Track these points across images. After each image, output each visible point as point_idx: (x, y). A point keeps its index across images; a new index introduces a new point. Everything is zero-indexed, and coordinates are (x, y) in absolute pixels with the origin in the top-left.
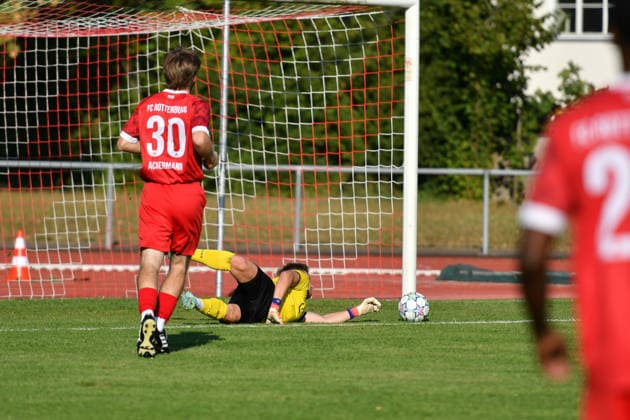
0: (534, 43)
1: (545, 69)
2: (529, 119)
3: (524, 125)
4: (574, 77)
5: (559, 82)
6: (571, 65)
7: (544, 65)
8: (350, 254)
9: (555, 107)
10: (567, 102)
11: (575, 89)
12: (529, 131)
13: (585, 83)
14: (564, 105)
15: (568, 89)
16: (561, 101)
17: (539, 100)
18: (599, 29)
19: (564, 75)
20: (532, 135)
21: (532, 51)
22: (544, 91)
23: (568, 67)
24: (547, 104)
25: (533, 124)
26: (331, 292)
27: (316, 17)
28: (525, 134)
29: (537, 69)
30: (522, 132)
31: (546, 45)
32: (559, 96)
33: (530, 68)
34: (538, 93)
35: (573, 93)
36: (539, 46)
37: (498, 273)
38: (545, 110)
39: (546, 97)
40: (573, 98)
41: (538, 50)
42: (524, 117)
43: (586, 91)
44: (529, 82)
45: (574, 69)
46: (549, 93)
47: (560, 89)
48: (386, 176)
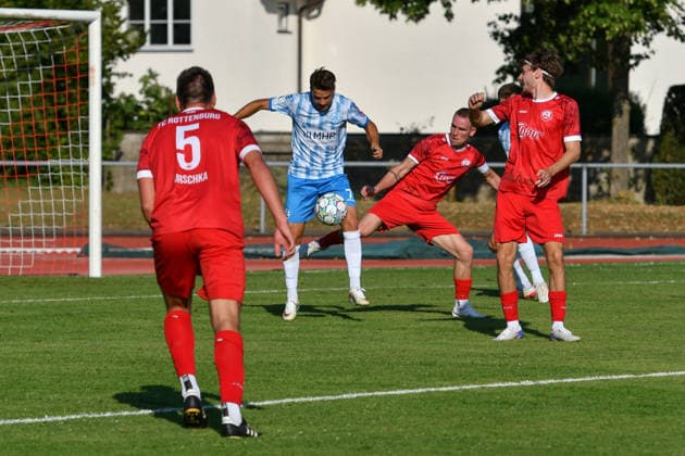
0: (121, 54)
1: (131, 75)
2: (116, 118)
3: (111, 124)
4: (153, 82)
5: (141, 86)
6: (150, 71)
7: (129, 72)
8: (49, 235)
9: (138, 108)
10: (148, 103)
11: (153, 92)
12: (117, 128)
13: (162, 87)
14: (145, 107)
15: (148, 93)
16: (142, 102)
17: (123, 101)
18: (165, 41)
19: (144, 80)
20: (119, 132)
21: (120, 61)
22: (127, 94)
23: (147, 74)
24: (129, 105)
25: (119, 123)
26: (29, 269)
27: (11, 31)
28: (113, 131)
29: (123, 75)
30: (111, 129)
31: (131, 55)
32: (140, 98)
33: (118, 75)
34: (122, 95)
35: (152, 96)
36: (125, 57)
37: (131, 250)
38: (129, 110)
39: (129, 99)
40: (152, 100)
41: (125, 60)
42: (112, 117)
43: (163, 94)
44: (115, 87)
45: (153, 75)
46: (131, 96)
47: (141, 92)
48: (77, 168)
